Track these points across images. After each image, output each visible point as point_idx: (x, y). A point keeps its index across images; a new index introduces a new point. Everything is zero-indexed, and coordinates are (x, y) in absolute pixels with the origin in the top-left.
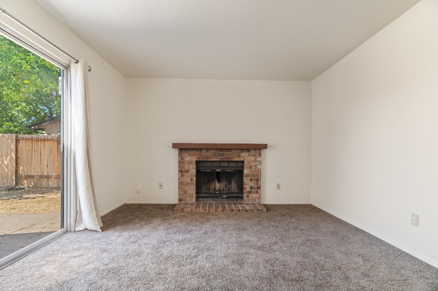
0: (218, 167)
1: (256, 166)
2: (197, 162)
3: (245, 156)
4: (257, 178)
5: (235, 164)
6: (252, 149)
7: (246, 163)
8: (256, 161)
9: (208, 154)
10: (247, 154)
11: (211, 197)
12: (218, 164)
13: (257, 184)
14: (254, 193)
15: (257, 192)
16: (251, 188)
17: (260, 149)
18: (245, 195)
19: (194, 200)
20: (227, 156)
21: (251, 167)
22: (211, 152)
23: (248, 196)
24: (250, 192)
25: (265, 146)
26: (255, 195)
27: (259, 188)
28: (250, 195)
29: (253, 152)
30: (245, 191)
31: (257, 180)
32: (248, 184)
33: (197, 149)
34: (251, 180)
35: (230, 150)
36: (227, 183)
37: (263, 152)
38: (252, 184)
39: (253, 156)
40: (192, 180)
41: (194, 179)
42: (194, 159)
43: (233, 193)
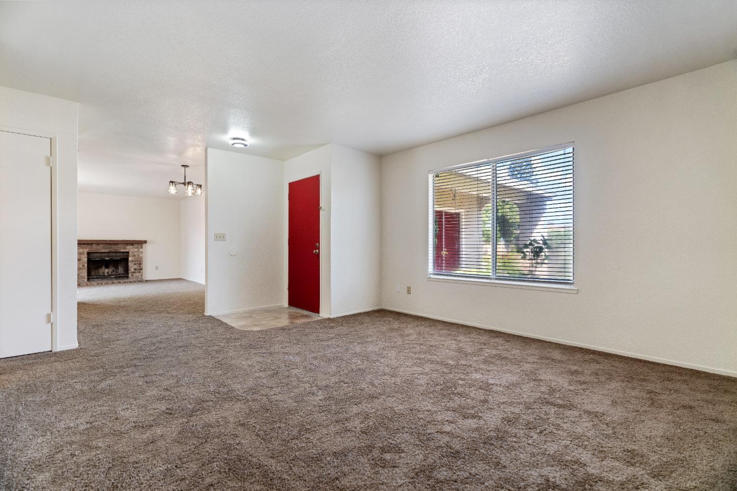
0: (106, 257)
1: (138, 255)
2: (88, 253)
3: (129, 248)
4: (139, 263)
5: (121, 254)
6: (136, 244)
7: (130, 253)
8: (138, 252)
9: (98, 247)
10: (131, 247)
11: (101, 278)
12: (107, 254)
13: (140, 267)
14: (138, 272)
15: (140, 272)
16: (135, 269)
17: (142, 244)
18: (130, 275)
19: (86, 280)
20: (114, 248)
21: (134, 256)
22: (100, 247)
23: (132, 275)
24: (134, 272)
25: (145, 242)
26: (137, 274)
27: (141, 269)
28: (134, 274)
29: (136, 246)
30: (130, 271)
31: (140, 264)
32: (132, 267)
33: (88, 244)
34: (135, 264)
35: (118, 244)
36: (114, 269)
37: (144, 245)
38: (135, 267)
39: (136, 248)
40: (83, 266)
41: (86, 265)
42: (86, 251)
43: (119, 274)
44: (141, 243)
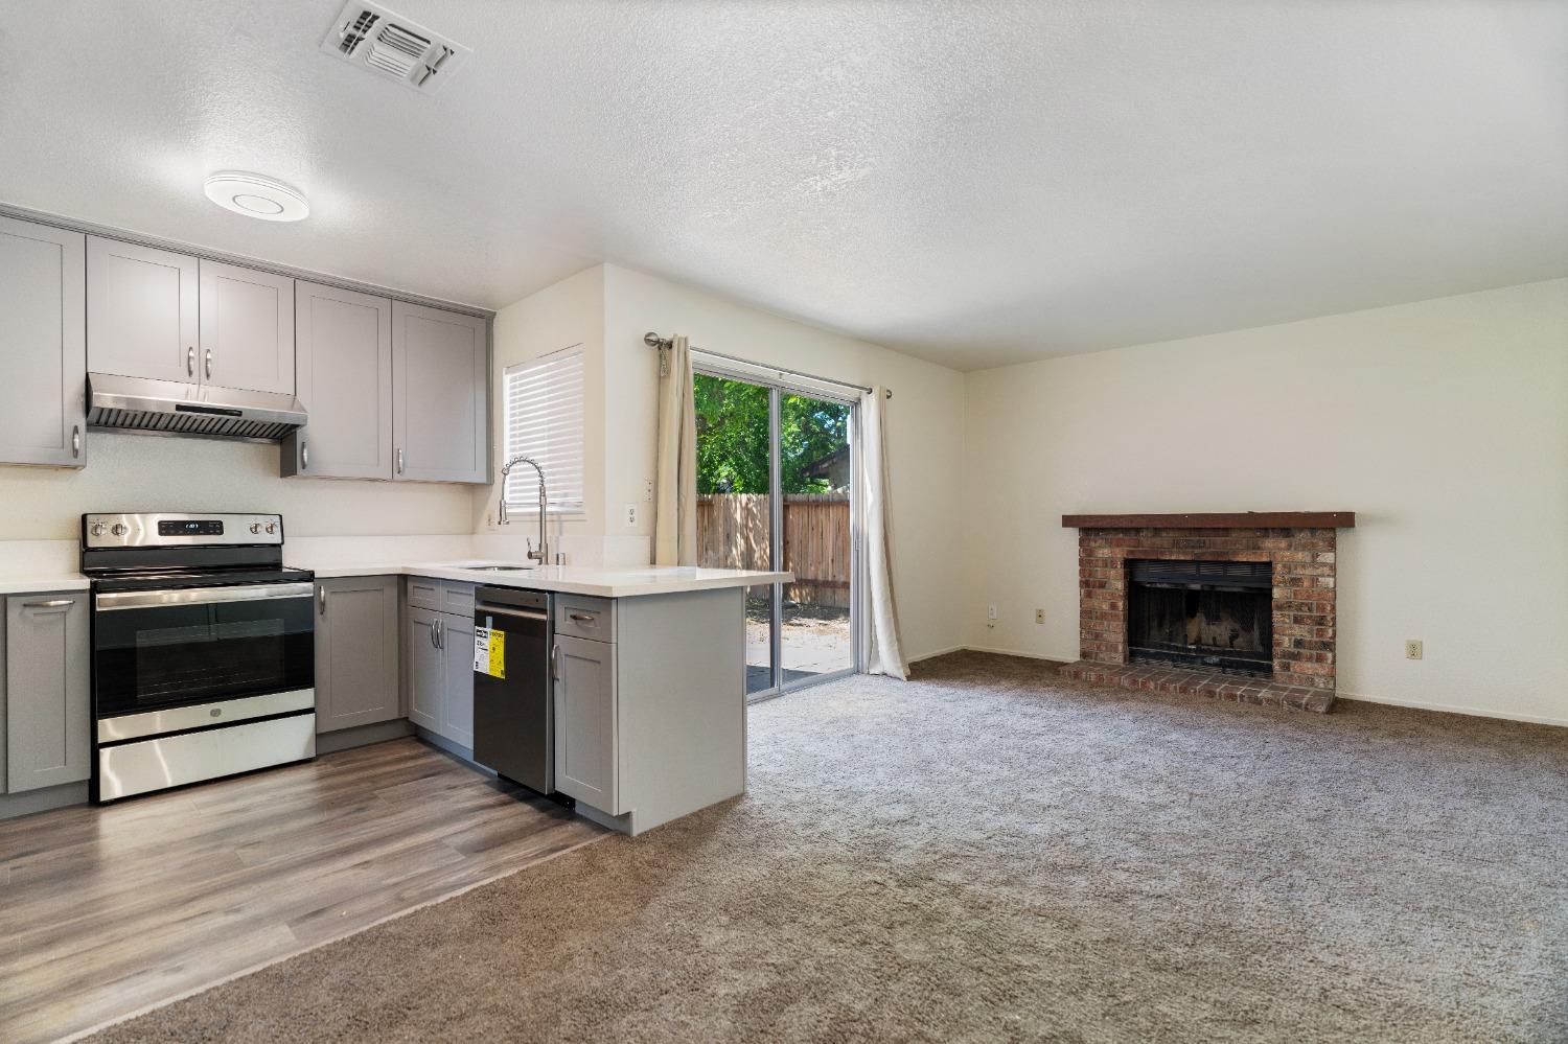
0: (1193, 579)
1: (1314, 580)
2: (1130, 565)
3: (1275, 549)
4: (1322, 617)
5: (1247, 571)
6: (1301, 530)
7: (1279, 568)
8: (1314, 563)
9: (1157, 541)
10: (1283, 543)
11: (1172, 658)
12: (1192, 570)
13: (1320, 633)
14: (1310, 659)
15: (1320, 659)
16: (1299, 643)
17: (1333, 529)
18: (1276, 664)
19: (1119, 659)
20: (1215, 546)
21: (1296, 581)
22: (1165, 540)
23: (1286, 667)
24: (1296, 657)
25: (1346, 520)
26: (1309, 667)
27: (1329, 646)
28: (1295, 666)
29: (1302, 537)
30: (1277, 650)
31: (1321, 621)
32: (1287, 632)
33: (1126, 530)
34: (1297, 620)
35: (1227, 530)
36: (1237, 626)
37: (1343, 538)
38: (1300, 631)
39: (1304, 547)
40: (1113, 606)
41: (1120, 605)
42: (1120, 554)
43: (1240, 654)
44: (1331, 526)
